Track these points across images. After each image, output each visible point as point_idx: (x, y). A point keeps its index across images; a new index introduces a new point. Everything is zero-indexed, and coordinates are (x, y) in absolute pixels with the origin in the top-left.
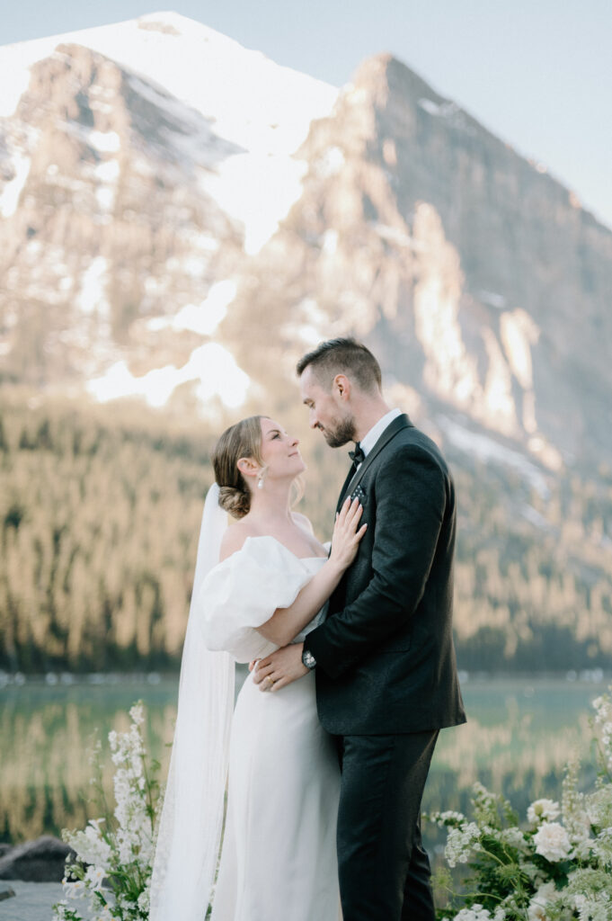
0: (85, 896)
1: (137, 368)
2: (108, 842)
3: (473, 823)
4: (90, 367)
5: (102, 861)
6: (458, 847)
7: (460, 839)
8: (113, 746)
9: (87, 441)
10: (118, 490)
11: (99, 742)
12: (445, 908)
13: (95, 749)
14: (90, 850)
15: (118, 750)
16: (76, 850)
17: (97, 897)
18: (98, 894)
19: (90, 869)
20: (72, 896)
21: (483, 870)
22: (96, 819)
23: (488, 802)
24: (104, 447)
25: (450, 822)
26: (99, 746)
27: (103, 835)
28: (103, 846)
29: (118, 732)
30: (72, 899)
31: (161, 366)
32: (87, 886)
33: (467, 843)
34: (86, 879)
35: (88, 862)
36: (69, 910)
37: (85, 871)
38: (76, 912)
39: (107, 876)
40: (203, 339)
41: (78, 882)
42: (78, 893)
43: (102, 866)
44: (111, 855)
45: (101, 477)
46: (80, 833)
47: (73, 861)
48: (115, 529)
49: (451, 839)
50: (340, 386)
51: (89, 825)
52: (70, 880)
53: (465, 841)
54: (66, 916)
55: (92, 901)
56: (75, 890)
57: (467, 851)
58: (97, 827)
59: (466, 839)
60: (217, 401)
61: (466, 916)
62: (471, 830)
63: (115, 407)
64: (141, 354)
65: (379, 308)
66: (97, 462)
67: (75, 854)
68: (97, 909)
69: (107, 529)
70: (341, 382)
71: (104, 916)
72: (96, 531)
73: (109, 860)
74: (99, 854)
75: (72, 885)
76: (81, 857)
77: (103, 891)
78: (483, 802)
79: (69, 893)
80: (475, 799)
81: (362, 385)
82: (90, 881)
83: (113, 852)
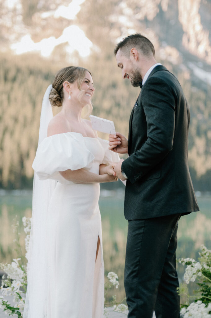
0: (12, 294)
1: (36, 38)
2: (22, 269)
3: (199, 263)
4: (12, 37)
5: (20, 278)
6: (191, 274)
7: (192, 270)
8: (25, 224)
9: (11, 75)
10: (27, 99)
11: (18, 222)
12: (185, 304)
13: (16, 225)
14: (14, 273)
15: (27, 226)
16: (7, 273)
17: (17, 295)
18: (18, 294)
19: (14, 282)
20: (5, 294)
21: (204, 286)
22: (17, 258)
23: (207, 254)
24: (20, 77)
25: (188, 263)
26: (18, 224)
27: (20, 266)
28: (20, 271)
29: (27, 217)
30: (6, 296)
31: (48, 36)
32: (13, 290)
33: (195, 272)
34: (12, 286)
35: (13, 279)
36: (4, 301)
37: (12, 283)
38: (7, 302)
39: (22, 285)
40: (69, 22)
41: (8, 288)
42: (8, 293)
43: (20, 281)
44: (24, 275)
45: (18, 93)
46: (9, 265)
47: (6, 278)
48: (25, 119)
49: (187, 270)
50: (134, 54)
51: (13, 261)
52: (4, 287)
53: (194, 271)
54: (3, 303)
55: (15, 297)
56: (7, 292)
57: (195, 276)
58: (17, 262)
59: (195, 270)
60: (76, 54)
61: (194, 306)
62: (198, 266)
63: (25, 57)
64: (38, 30)
65: (159, 6)
66: (16, 85)
67: (6, 275)
68: (17, 301)
69: (21, 119)
70: (134, 51)
71: (21, 303)
72: (16, 120)
73: (23, 278)
74: (18, 275)
75: (5, 289)
76: (10, 276)
77: (20, 292)
78: (205, 254)
79: (4, 293)
80: (201, 253)
81: (144, 53)
82: (14, 287)
83: (24, 274)
